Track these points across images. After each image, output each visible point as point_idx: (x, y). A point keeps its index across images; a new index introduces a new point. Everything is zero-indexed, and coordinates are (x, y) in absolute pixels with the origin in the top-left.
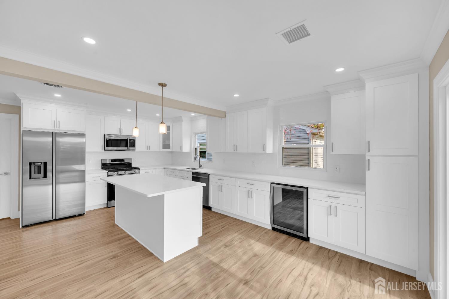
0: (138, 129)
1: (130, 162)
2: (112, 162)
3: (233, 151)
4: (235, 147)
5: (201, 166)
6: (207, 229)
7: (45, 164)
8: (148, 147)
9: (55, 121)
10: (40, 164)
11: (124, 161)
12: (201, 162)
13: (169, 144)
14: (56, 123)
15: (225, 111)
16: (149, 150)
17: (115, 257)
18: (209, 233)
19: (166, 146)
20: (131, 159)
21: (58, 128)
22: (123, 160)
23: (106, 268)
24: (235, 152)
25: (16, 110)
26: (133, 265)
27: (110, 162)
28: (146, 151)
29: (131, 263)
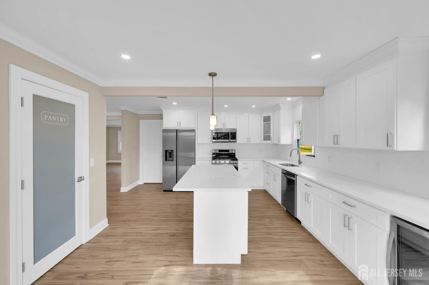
1: (234, 153)
2: (219, 152)
3: (333, 145)
4: (336, 138)
5: (302, 162)
6: (271, 247)
7: (172, 151)
8: (249, 139)
9: (178, 122)
10: (170, 151)
11: (229, 152)
12: (301, 157)
13: (270, 135)
14: (179, 123)
15: (323, 85)
16: (250, 142)
17: (174, 235)
18: (268, 254)
19: (267, 138)
20: (235, 150)
21: (180, 127)
22: (228, 151)
23: (161, 242)
24: (337, 146)
25: (160, 117)
26: (175, 250)
27: (218, 152)
28: (247, 142)
29: (175, 248)
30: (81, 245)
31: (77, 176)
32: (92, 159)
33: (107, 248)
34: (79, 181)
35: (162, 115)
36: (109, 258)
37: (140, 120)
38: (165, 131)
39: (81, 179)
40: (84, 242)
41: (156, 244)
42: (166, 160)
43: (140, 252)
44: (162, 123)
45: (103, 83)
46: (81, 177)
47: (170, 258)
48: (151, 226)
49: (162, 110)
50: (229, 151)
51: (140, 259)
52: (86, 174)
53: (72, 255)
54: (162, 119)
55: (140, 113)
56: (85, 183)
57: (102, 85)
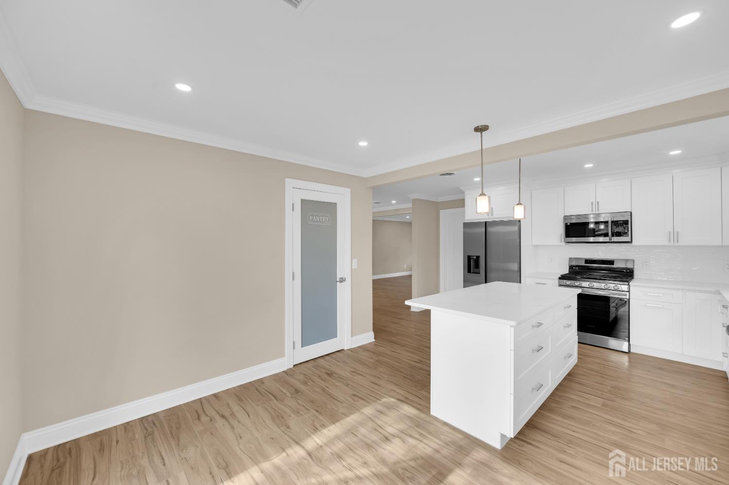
0: (523, 206)
1: (629, 266)
2: (585, 263)
7: (478, 257)
8: (674, 236)
10: (475, 257)
11: (613, 264)
16: (678, 242)
20: (632, 261)
21: (492, 217)
22: (611, 262)
25: (461, 203)
26: (421, 390)
27: (583, 264)
28: (666, 243)
29: (424, 389)
30: (343, 350)
31: (339, 276)
32: (355, 261)
33: (360, 360)
34: (341, 282)
35: (463, 200)
36: (355, 369)
37: (441, 211)
38: (466, 225)
39: (342, 280)
40: (346, 349)
41: (405, 375)
42: (469, 271)
43: (384, 376)
44: (464, 212)
45: (366, 173)
46: (343, 278)
47: (408, 396)
48: (414, 356)
49: (464, 193)
50: (615, 264)
51: (380, 382)
52: (347, 275)
53: (333, 355)
54: (463, 206)
55: (440, 199)
56: (347, 284)
57: (366, 176)
